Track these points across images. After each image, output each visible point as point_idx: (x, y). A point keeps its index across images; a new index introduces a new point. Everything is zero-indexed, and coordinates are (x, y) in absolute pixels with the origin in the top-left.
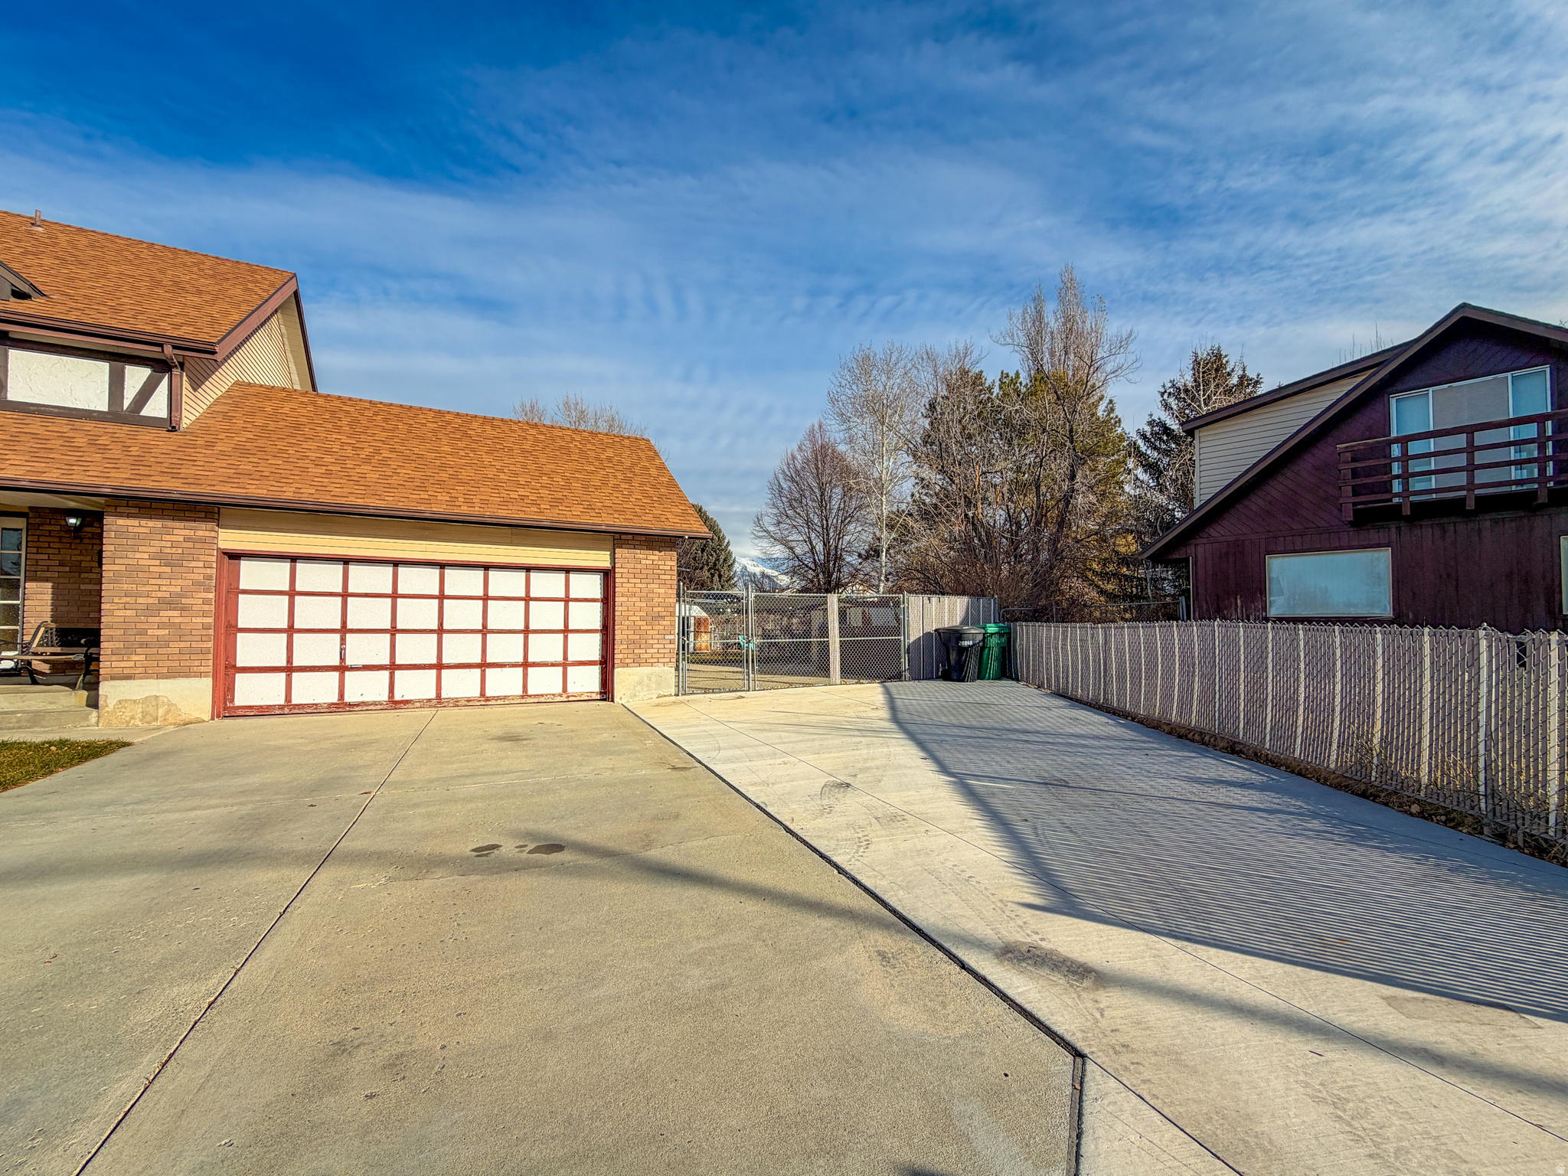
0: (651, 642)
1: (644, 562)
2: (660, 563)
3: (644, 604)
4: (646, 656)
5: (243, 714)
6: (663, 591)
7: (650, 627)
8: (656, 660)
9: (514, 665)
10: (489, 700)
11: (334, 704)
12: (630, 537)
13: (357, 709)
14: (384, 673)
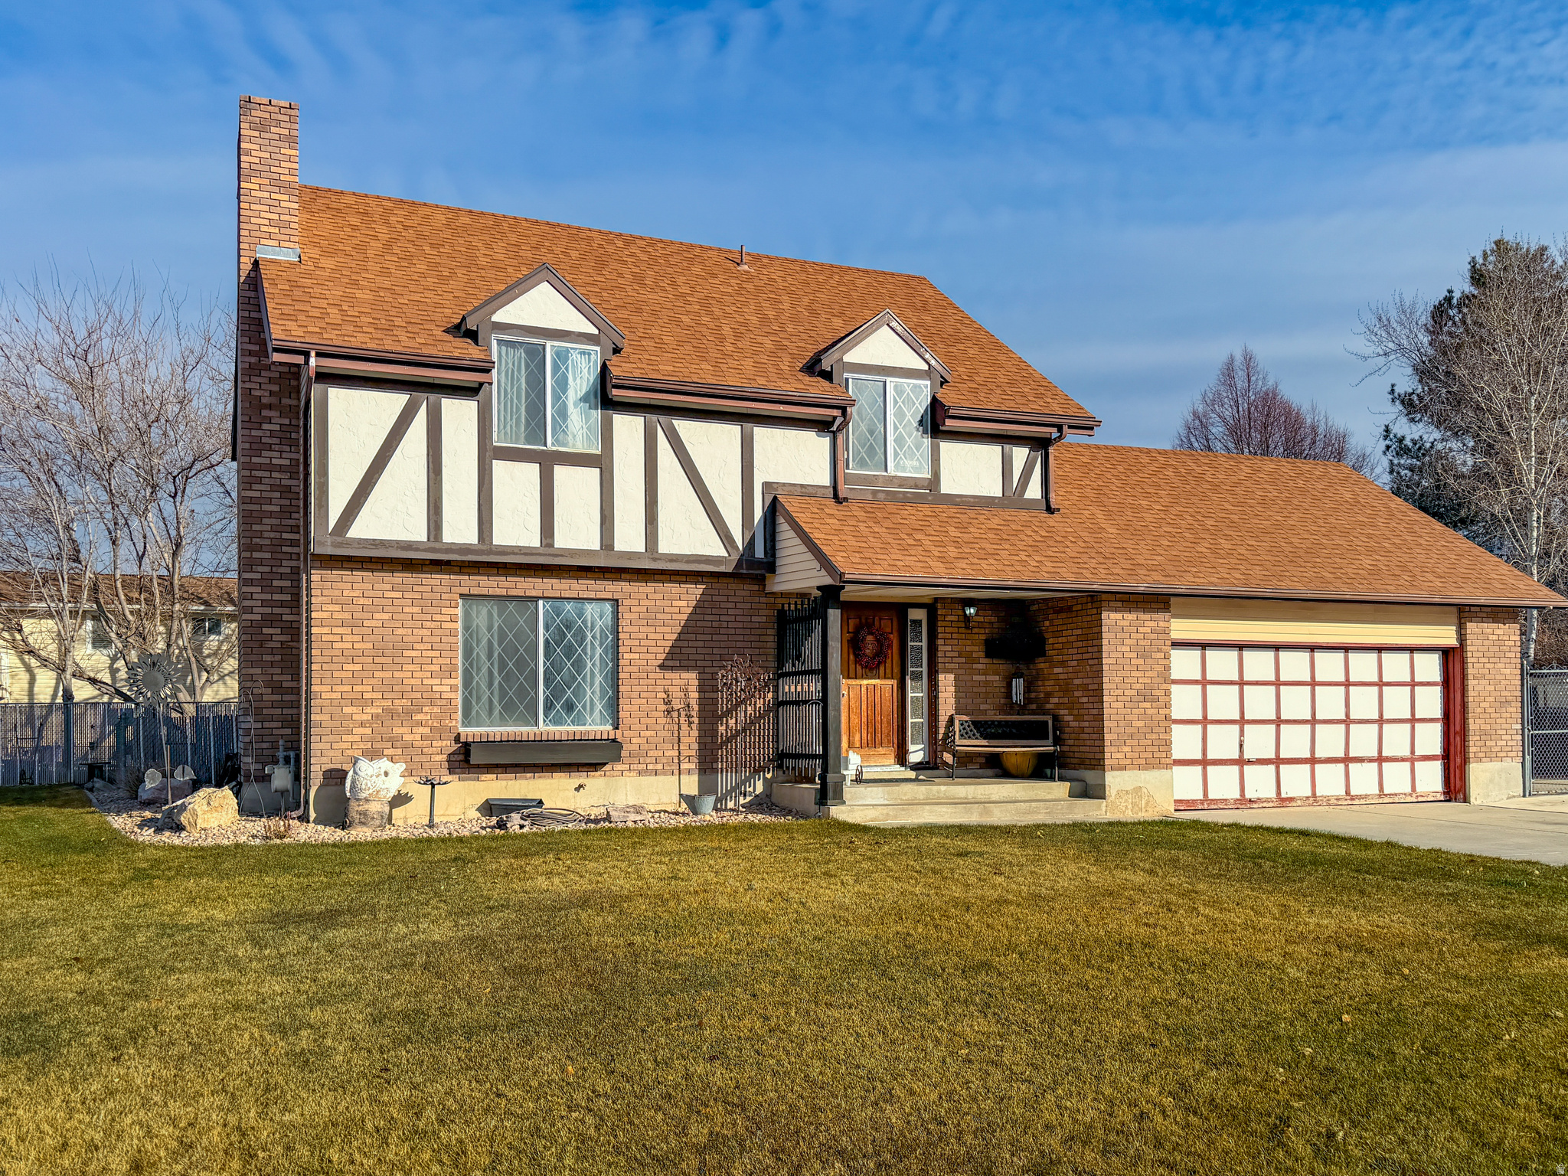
0: (1500, 732)
1: (1491, 637)
2: (1505, 638)
3: (1493, 688)
4: (1496, 749)
5: (1177, 808)
6: (1508, 671)
7: (1498, 715)
9: (1371, 760)
10: (1354, 799)
11: (1238, 800)
12: (1478, 609)
13: (1255, 806)
14: (1272, 768)
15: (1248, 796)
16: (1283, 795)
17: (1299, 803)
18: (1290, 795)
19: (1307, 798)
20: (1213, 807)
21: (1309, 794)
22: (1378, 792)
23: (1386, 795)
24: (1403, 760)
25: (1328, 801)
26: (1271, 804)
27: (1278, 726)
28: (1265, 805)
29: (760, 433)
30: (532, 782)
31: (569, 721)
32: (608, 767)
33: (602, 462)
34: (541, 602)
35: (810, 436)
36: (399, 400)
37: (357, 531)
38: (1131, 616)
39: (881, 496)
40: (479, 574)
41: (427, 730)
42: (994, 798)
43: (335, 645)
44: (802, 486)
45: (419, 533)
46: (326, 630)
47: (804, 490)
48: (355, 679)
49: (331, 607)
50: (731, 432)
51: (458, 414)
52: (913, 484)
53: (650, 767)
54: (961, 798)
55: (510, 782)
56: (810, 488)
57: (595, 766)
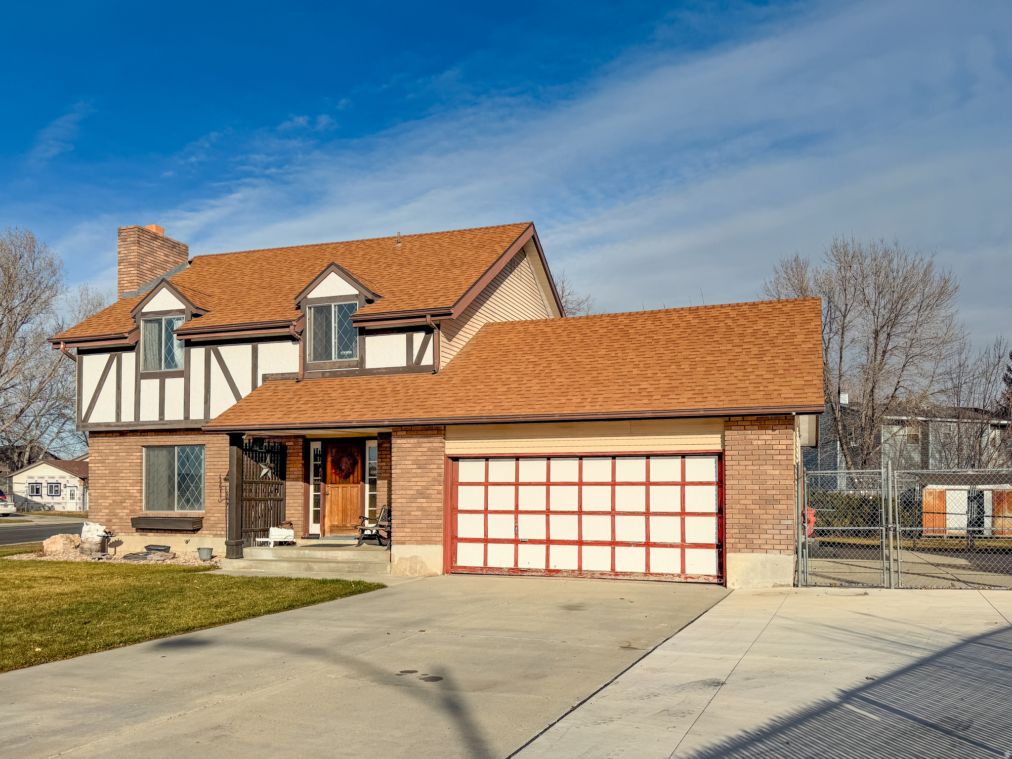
0: (765, 527)
1: (755, 443)
2: (773, 442)
3: (756, 487)
4: (760, 542)
5: (461, 572)
6: (777, 472)
7: (763, 511)
8: (770, 547)
9: (638, 545)
10: (618, 575)
11: (511, 569)
12: (740, 418)
13: (525, 574)
14: (544, 547)
15: (520, 566)
16: (552, 567)
17: (565, 574)
18: (557, 568)
19: (573, 571)
20: (489, 573)
21: (576, 568)
22: (644, 571)
23: (652, 574)
24: (672, 546)
25: (592, 575)
26: (540, 574)
27: (548, 516)
28: (533, 574)
29: (261, 347)
30: (168, 538)
31: (187, 508)
32: (199, 532)
33: (185, 374)
34: (176, 448)
35: (289, 344)
36: (106, 356)
37: (92, 420)
38: (412, 441)
39: (327, 374)
40: (147, 435)
41: (128, 511)
42: (339, 559)
43: (97, 472)
44: (282, 374)
45: (112, 419)
46: (93, 465)
47: (283, 376)
48: (103, 487)
49: (95, 455)
50: (247, 348)
51: (128, 358)
52: (347, 365)
53: (219, 533)
54: (318, 558)
55: (160, 537)
56: (286, 375)
57: (195, 531)
